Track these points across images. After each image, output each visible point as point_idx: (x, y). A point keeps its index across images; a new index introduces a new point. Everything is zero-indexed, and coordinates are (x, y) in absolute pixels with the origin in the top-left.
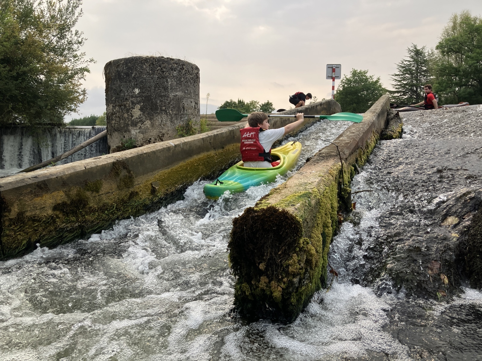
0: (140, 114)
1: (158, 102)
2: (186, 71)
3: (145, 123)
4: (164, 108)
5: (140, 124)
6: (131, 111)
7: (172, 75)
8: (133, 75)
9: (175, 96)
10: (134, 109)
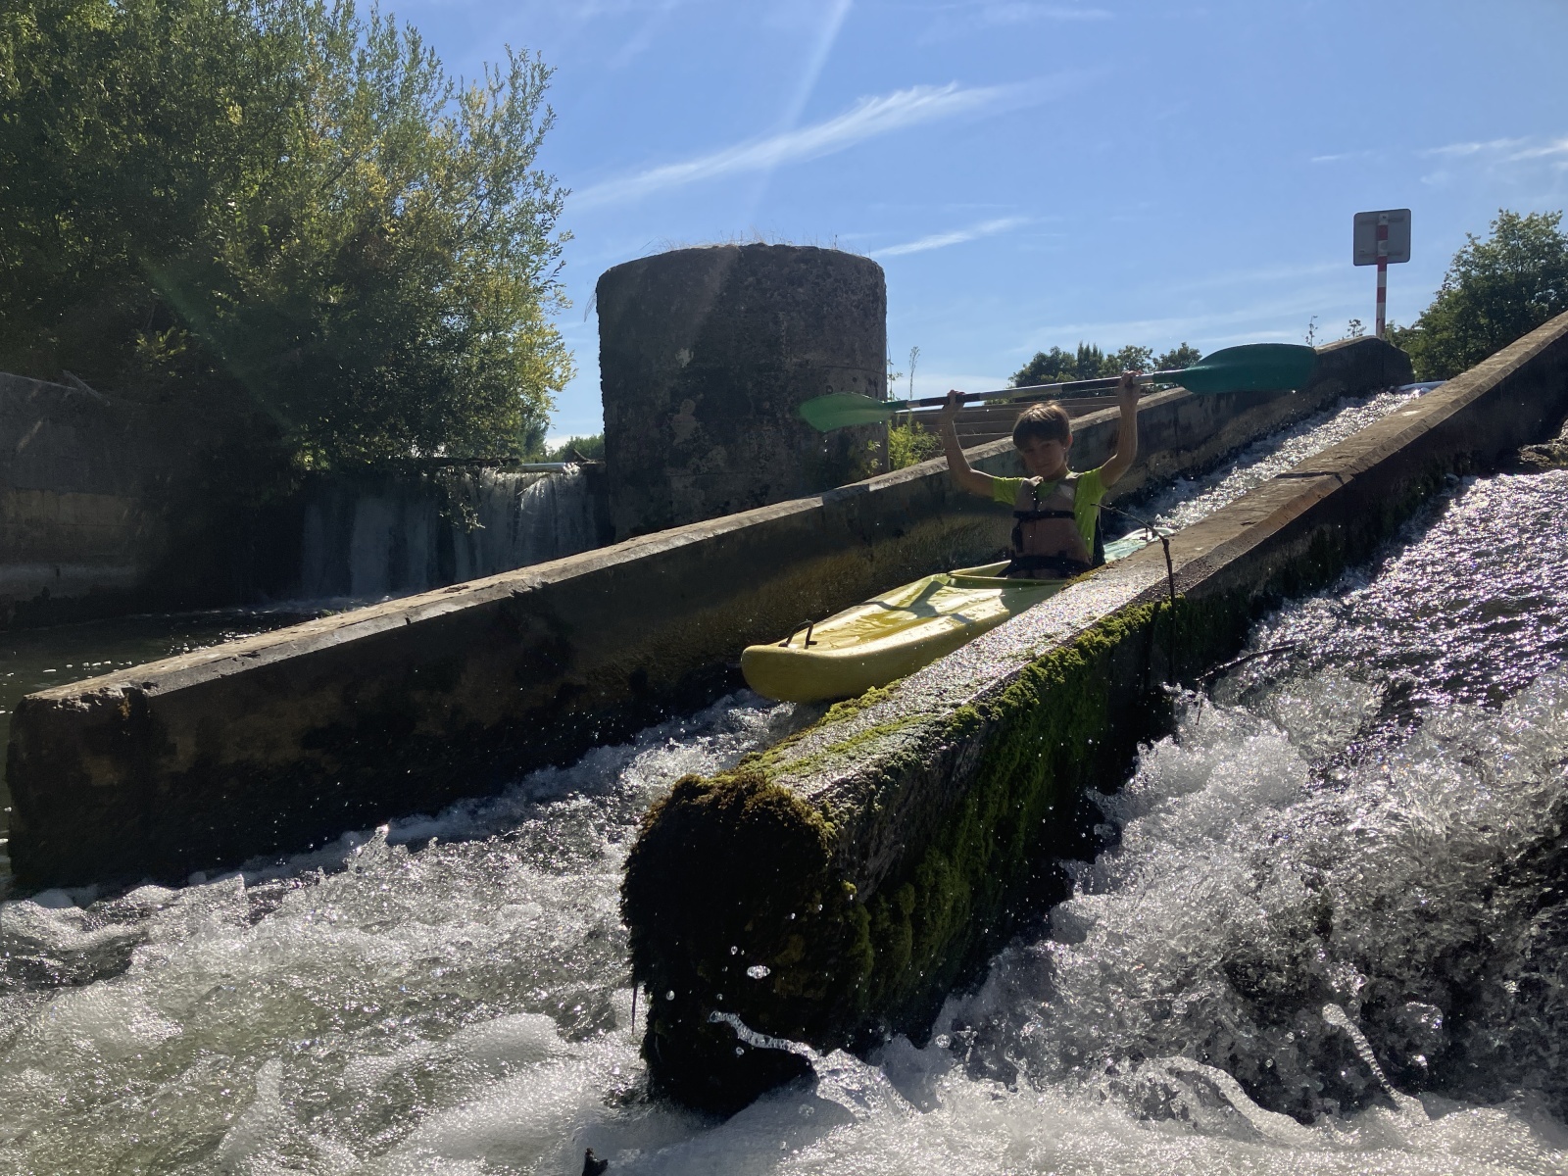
0: (696, 429)
1: (750, 385)
2: (836, 280)
3: (710, 455)
4: (767, 405)
5: (694, 460)
6: (671, 419)
7: (790, 300)
8: (673, 308)
9: (801, 365)
10: (678, 412)
